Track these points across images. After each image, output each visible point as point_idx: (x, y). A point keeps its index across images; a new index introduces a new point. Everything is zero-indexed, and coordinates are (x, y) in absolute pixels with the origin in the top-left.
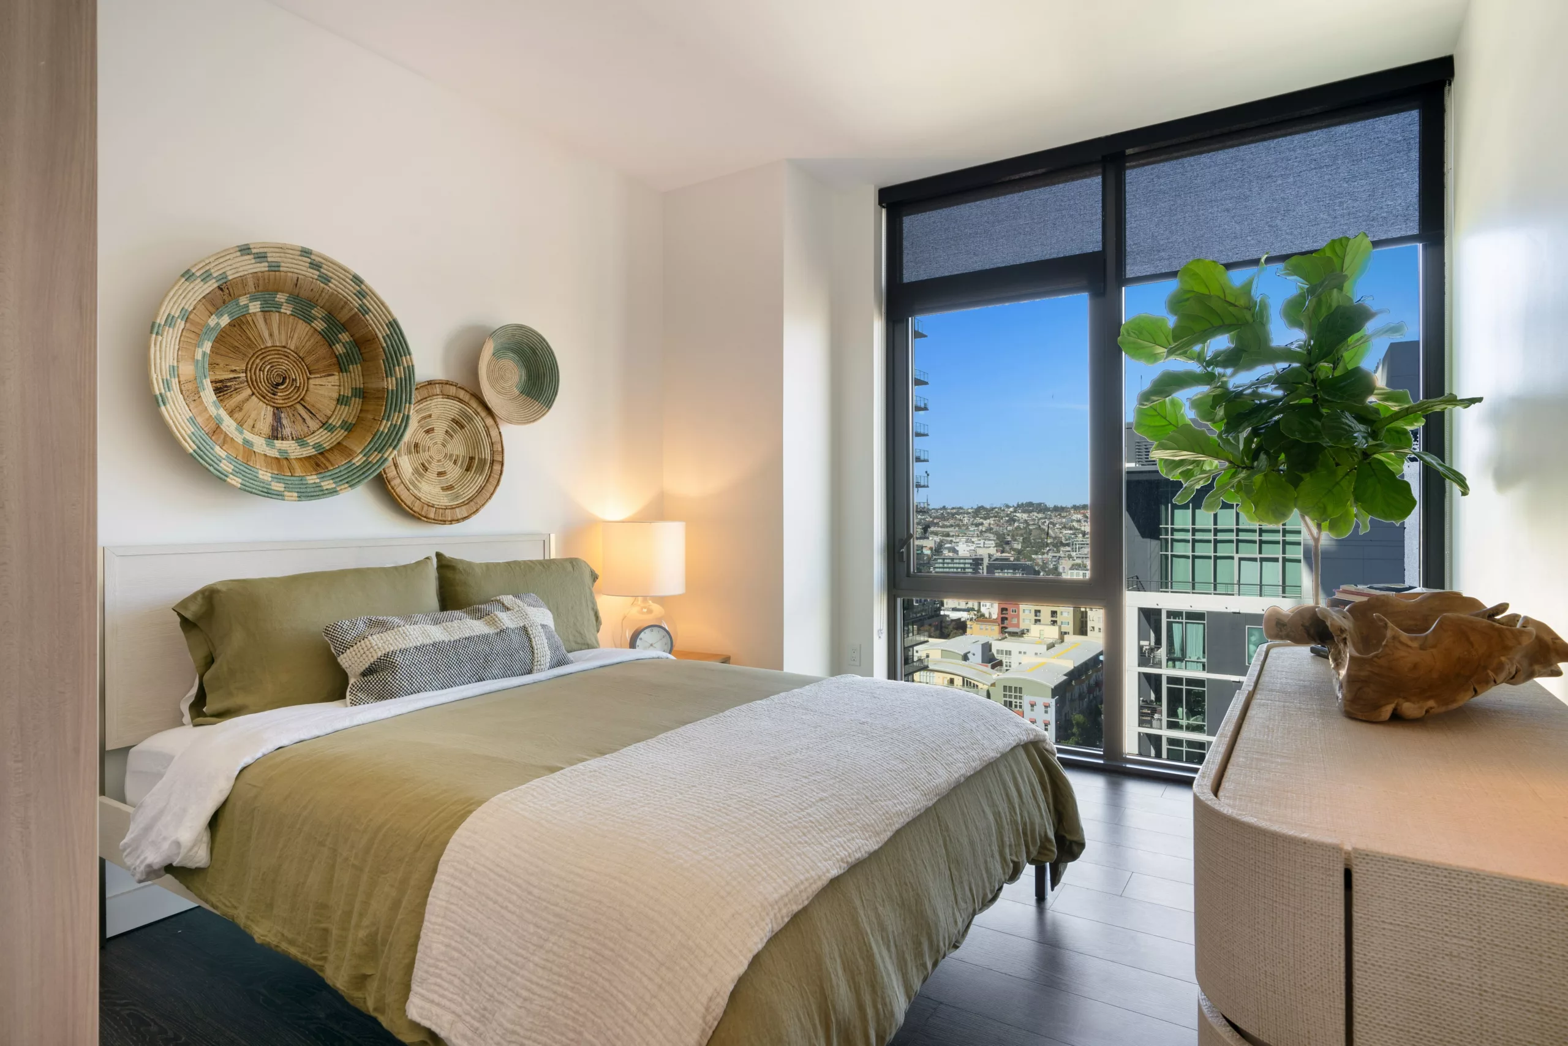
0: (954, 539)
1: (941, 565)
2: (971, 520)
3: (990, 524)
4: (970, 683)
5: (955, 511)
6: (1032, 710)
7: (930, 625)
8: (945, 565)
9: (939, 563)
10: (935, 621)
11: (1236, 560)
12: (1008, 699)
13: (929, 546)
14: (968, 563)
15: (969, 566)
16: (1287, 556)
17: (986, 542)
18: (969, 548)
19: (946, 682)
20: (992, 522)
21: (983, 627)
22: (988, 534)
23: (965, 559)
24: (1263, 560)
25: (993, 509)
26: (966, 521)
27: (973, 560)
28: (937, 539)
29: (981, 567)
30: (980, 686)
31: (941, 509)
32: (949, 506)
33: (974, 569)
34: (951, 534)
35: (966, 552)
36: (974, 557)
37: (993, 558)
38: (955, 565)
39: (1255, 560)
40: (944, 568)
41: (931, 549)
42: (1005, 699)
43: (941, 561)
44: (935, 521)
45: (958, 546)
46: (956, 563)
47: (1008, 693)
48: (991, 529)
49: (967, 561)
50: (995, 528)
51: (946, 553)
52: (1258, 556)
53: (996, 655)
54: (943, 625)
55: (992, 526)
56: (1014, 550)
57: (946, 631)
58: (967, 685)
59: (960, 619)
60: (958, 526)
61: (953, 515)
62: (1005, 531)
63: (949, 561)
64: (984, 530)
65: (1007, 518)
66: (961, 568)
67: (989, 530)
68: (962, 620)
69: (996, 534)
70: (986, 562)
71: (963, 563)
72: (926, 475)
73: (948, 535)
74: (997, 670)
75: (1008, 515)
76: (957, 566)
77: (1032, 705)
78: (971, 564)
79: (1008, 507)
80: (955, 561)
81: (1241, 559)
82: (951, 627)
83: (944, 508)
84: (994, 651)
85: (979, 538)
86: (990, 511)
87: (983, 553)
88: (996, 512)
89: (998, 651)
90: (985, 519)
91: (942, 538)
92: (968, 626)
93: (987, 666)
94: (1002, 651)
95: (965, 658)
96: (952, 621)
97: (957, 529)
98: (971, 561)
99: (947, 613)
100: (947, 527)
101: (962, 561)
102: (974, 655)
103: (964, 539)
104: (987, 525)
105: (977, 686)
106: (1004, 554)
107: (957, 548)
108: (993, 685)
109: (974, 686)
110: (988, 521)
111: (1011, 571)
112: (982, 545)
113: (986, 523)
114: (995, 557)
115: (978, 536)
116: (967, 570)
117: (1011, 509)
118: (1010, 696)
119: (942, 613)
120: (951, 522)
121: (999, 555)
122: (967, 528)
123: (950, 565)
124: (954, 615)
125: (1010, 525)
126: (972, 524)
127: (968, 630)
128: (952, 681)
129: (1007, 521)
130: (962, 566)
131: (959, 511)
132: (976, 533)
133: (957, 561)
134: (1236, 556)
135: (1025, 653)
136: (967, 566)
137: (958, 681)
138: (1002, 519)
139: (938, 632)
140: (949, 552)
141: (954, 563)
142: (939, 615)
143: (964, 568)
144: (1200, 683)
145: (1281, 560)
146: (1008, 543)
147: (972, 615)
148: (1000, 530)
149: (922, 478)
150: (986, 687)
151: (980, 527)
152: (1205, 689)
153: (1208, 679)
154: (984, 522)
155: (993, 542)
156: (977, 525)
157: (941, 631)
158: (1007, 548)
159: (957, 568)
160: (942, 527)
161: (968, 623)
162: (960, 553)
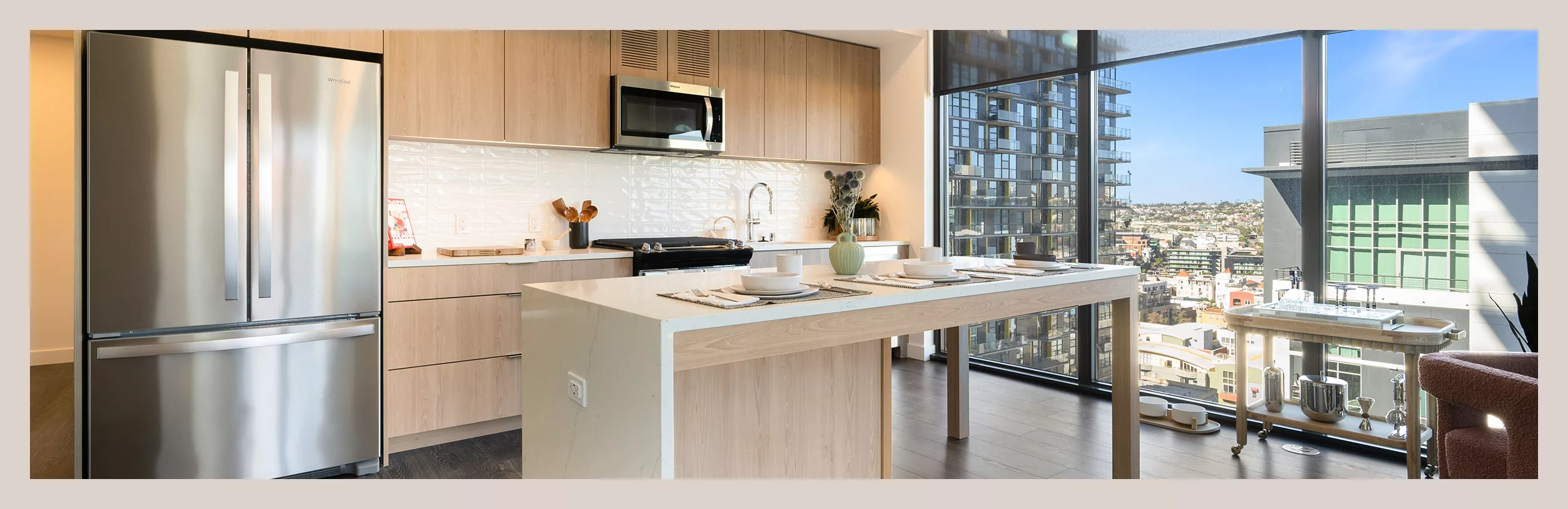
0: (1193, 233)
1: (1176, 258)
2: (1214, 215)
3: (1234, 219)
4: (1189, 366)
5: (1196, 206)
6: (1254, 397)
7: (1159, 312)
8: (1180, 258)
9: (1174, 255)
10: (1164, 309)
11: (1398, 254)
12: (1228, 385)
13: (1167, 239)
14: (1205, 256)
15: (1206, 258)
16: (1457, 251)
17: (1229, 236)
18: (1207, 242)
19: (1163, 364)
20: (1236, 217)
21: (1214, 316)
22: (1231, 230)
23: (1202, 252)
24: (1427, 254)
25: (1238, 205)
26: (1208, 216)
27: (1210, 253)
28: (1176, 233)
29: (1219, 260)
30: (1199, 370)
31: (1182, 205)
32: (1190, 201)
33: (1210, 262)
34: (1191, 228)
35: (1204, 245)
36: (1211, 250)
37: (1232, 252)
38: (1191, 258)
39: (1420, 254)
40: (1179, 260)
41: (1169, 242)
42: (1226, 384)
43: (1176, 253)
44: (1175, 216)
45: (1196, 239)
46: (1192, 256)
47: (1228, 379)
48: (1235, 224)
49: (1203, 254)
50: (1240, 223)
51: (1182, 245)
52: (1423, 250)
53: (1221, 343)
54: (1173, 312)
55: (1236, 221)
56: (1259, 244)
57: (1175, 318)
58: (1185, 367)
59: (1192, 308)
60: (1200, 220)
61: (1194, 210)
62: (1251, 226)
63: (1185, 253)
64: (1227, 224)
65: (1253, 214)
66: (1197, 261)
67: (1233, 225)
68: (1194, 309)
69: (1242, 229)
70: (1224, 256)
71: (1199, 256)
72: (1128, 174)
73: (1188, 229)
74: (1218, 356)
75: (1254, 211)
76: (1193, 258)
77: (1254, 392)
78: (1208, 257)
79: (1256, 202)
80: (1190, 254)
81: (1403, 253)
82: (1180, 315)
83: (1185, 203)
84: (1219, 338)
85: (1221, 233)
86: (1234, 206)
87: (1222, 247)
88: (1242, 207)
89: (1223, 339)
90: (1229, 214)
91: (1181, 232)
92: (1198, 315)
93: (1210, 353)
94: (1228, 339)
95: (1187, 343)
96: (1183, 309)
97: (1198, 223)
98: (1208, 254)
99: (1177, 302)
100: (1187, 221)
101: (1198, 254)
102: (1196, 341)
103: (1204, 234)
104: (1230, 220)
105: (1196, 370)
106: (1246, 248)
107: (1195, 242)
108: (1212, 370)
109: (1192, 370)
110: (1232, 216)
111: (1253, 265)
112: (1224, 239)
113: (1230, 218)
114: (1234, 251)
115: (1220, 231)
116: (1203, 263)
117: (1259, 205)
118: (1231, 382)
119: (1172, 301)
120: (1193, 217)
121: (1241, 249)
122: (1209, 223)
123: (1185, 258)
124: (1186, 305)
125: (1257, 220)
126: (1215, 219)
127: (1198, 318)
128: (1169, 364)
129: (1254, 216)
130: (1198, 258)
131: (1202, 206)
132: (1218, 227)
133: (1193, 254)
134: (1399, 251)
135: (1252, 342)
136: (1203, 258)
137: (1176, 364)
138: (1248, 214)
139: (1166, 319)
140: (1186, 245)
141: (1189, 256)
142: (1169, 304)
143: (1201, 261)
144: (1356, 369)
145: (1448, 255)
146: (1252, 238)
147: (1203, 305)
148: (1246, 225)
149: (1124, 178)
150: (1205, 372)
151: (1224, 222)
152: (1360, 375)
153: (1363, 365)
154: (1228, 217)
155: (1237, 236)
156: (1220, 220)
157: (1170, 318)
158: (1252, 242)
159: (1193, 261)
160: (1181, 222)
161: (1198, 312)
162: (1198, 246)
